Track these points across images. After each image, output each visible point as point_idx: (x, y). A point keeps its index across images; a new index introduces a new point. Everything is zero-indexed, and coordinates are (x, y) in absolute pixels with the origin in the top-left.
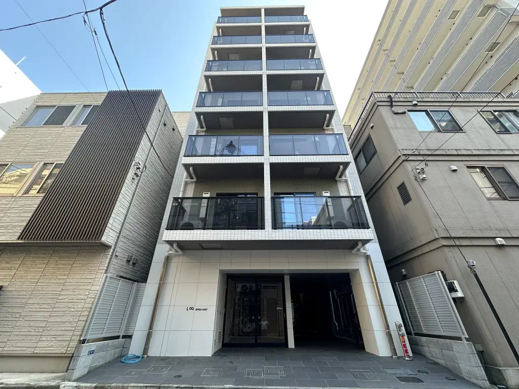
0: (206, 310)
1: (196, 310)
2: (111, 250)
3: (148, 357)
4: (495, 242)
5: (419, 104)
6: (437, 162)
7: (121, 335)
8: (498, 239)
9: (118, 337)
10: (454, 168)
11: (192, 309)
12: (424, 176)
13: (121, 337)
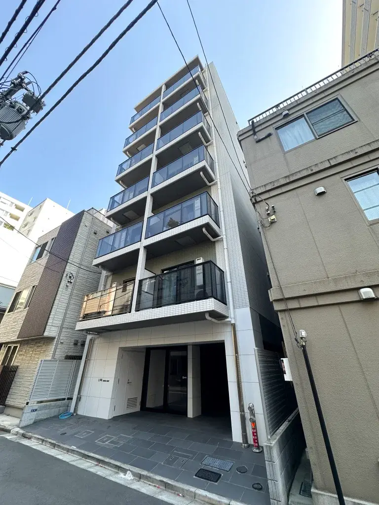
0: (108, 381)
1: (104, 381)
2: (56, 340)
3: (77, 414)
4: (359, 295)
5: (291, 112)
6: (297, 190)
7: (66, 398)
8: (362, 290)
9: (64, 399)
10: (320, 189)
11: (101, 380)
12: (273, 217)
13: (66, 399)
